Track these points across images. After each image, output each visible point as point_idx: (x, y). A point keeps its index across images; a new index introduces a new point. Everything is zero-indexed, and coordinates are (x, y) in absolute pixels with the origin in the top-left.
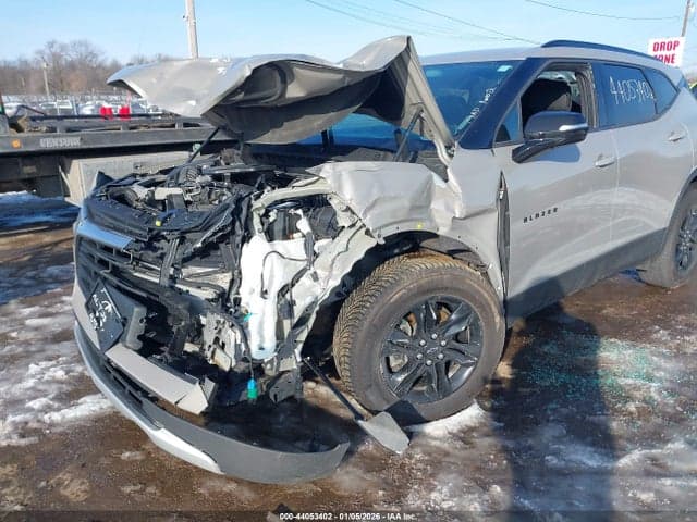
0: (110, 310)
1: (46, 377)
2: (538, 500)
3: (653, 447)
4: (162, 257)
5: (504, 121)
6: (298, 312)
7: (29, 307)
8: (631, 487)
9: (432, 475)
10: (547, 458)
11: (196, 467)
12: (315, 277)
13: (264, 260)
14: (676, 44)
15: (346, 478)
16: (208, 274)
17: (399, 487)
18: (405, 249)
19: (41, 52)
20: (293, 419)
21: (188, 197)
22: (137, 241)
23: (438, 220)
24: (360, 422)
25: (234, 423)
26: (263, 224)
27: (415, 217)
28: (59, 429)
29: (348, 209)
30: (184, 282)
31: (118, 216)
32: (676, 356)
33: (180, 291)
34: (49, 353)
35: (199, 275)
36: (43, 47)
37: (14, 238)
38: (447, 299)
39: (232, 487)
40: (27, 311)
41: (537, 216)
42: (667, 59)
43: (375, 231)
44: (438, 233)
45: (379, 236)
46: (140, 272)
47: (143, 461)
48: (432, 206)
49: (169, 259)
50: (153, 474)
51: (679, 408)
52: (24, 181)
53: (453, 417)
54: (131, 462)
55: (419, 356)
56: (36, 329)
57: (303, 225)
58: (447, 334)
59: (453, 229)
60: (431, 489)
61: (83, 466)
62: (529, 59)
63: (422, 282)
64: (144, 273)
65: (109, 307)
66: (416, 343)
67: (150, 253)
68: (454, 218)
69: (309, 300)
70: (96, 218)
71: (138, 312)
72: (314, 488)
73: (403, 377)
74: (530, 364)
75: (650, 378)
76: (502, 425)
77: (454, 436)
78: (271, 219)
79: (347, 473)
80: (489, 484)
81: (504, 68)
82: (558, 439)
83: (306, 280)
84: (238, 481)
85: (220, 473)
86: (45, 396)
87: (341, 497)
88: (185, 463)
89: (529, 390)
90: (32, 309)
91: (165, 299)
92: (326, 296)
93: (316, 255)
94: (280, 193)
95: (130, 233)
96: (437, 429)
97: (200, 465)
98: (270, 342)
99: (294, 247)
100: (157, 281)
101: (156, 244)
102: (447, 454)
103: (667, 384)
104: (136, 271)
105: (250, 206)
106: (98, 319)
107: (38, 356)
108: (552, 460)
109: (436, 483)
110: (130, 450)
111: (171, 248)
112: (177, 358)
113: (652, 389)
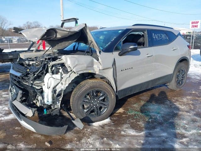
0: (14, 92)
1: (3, 109)
2: (115, 142)
3: (151, 130)
4: (29, 79)
5: (117, 45)
6: (57, 92)
7: (5, 92)
8: (140, 140)
9: (91, 135)
10: (122, 132)
11: (32, 131)
12: (62, 84)
13: (49, 79)
14: (198, 22)
15: (68, 135)
16: (40, 83)
17: (81, 138)
18: (89, 77)
19: (24, 25)
20: (61, 121)
21: (37, 64)
22: (23, 74)
23: (96, 70)
24: (72, 121)
25: (46, 121)
26: (51, 70)
27: (88, 69)
28: (2, 122)
29: (69, 67)
30: (35, 85)
31: (19, 68)
32: (169, 108)
33: (34, 87)
34: (6, 103)
35: (38, 83)
36: (25, 23)
37: (6, 75)
38: (99, 90)
39: (40, 136)
40: (4, 93)
41: (126, 69)
42: (196, 26)
43: (76, 72)
44: (96, 73)
45: (78, 74)
46: (25, 82)
47: (20, 130)
48: (94, 66)
49: (31, 79)
50: (22, 133)
51: (163, 121)
52: (10, 59)
53: (101, 121)
54: (17, 130)
55: (92, 105)
56: (5, 98)
57: (61, 71)
58: (99, 99)
59: (100, 72)
60: (89, 138)
61: (6, 130)
62: (127, 29)
63: (91, 85)
64: (26, 83)
65: (15, 91)
66: (90, 101)
67: (26, 77)
68: (100, 70)
69: (60, 89)
70: (15, 69)
71: (20, 92)
72: (60, 137)
73: (87, 110)
74: (128, 109)
75: (159, 113)
76: (114, 124)
77: (100, 126)
78: (53, 69)
79: (69, 134)
80: (104, 138)
81: (120, 32)
82: (127, 128)
83: (60, 85)
84: (42, 135)
85: (36, 132)
86: (2, 114)
87: (66, 140)
88: (30, 130)
89: (125, 115)
90: (5, 93)
91: (28, 89)
92: (65, 89)
93: (62, 78)
94: (54, 63)
95: (22, 72)
96: (96, 124)
97: (31, 130)
98: (50, 100)
99: (58, 76)
100: (28, 84)
101: (28, 75)
102: (96, 130)
103: (163, 115)
104: (24, 82)
105: (48, 66)
106: (12, 94)
107: (3, 104)
108: (123, 133)
109: (90, 137)
110: (18, 127)
111: (31, 77)
112: (29, 104)
113: (158, 116)
